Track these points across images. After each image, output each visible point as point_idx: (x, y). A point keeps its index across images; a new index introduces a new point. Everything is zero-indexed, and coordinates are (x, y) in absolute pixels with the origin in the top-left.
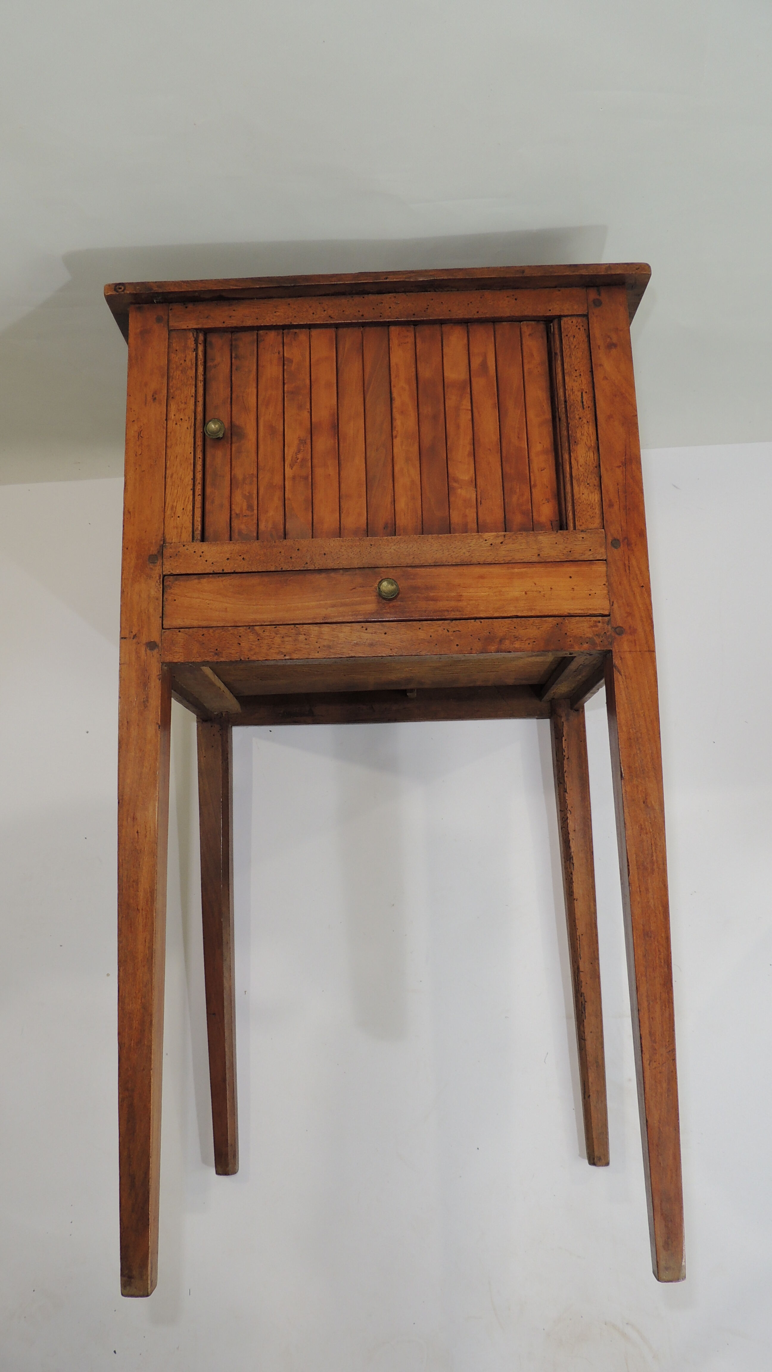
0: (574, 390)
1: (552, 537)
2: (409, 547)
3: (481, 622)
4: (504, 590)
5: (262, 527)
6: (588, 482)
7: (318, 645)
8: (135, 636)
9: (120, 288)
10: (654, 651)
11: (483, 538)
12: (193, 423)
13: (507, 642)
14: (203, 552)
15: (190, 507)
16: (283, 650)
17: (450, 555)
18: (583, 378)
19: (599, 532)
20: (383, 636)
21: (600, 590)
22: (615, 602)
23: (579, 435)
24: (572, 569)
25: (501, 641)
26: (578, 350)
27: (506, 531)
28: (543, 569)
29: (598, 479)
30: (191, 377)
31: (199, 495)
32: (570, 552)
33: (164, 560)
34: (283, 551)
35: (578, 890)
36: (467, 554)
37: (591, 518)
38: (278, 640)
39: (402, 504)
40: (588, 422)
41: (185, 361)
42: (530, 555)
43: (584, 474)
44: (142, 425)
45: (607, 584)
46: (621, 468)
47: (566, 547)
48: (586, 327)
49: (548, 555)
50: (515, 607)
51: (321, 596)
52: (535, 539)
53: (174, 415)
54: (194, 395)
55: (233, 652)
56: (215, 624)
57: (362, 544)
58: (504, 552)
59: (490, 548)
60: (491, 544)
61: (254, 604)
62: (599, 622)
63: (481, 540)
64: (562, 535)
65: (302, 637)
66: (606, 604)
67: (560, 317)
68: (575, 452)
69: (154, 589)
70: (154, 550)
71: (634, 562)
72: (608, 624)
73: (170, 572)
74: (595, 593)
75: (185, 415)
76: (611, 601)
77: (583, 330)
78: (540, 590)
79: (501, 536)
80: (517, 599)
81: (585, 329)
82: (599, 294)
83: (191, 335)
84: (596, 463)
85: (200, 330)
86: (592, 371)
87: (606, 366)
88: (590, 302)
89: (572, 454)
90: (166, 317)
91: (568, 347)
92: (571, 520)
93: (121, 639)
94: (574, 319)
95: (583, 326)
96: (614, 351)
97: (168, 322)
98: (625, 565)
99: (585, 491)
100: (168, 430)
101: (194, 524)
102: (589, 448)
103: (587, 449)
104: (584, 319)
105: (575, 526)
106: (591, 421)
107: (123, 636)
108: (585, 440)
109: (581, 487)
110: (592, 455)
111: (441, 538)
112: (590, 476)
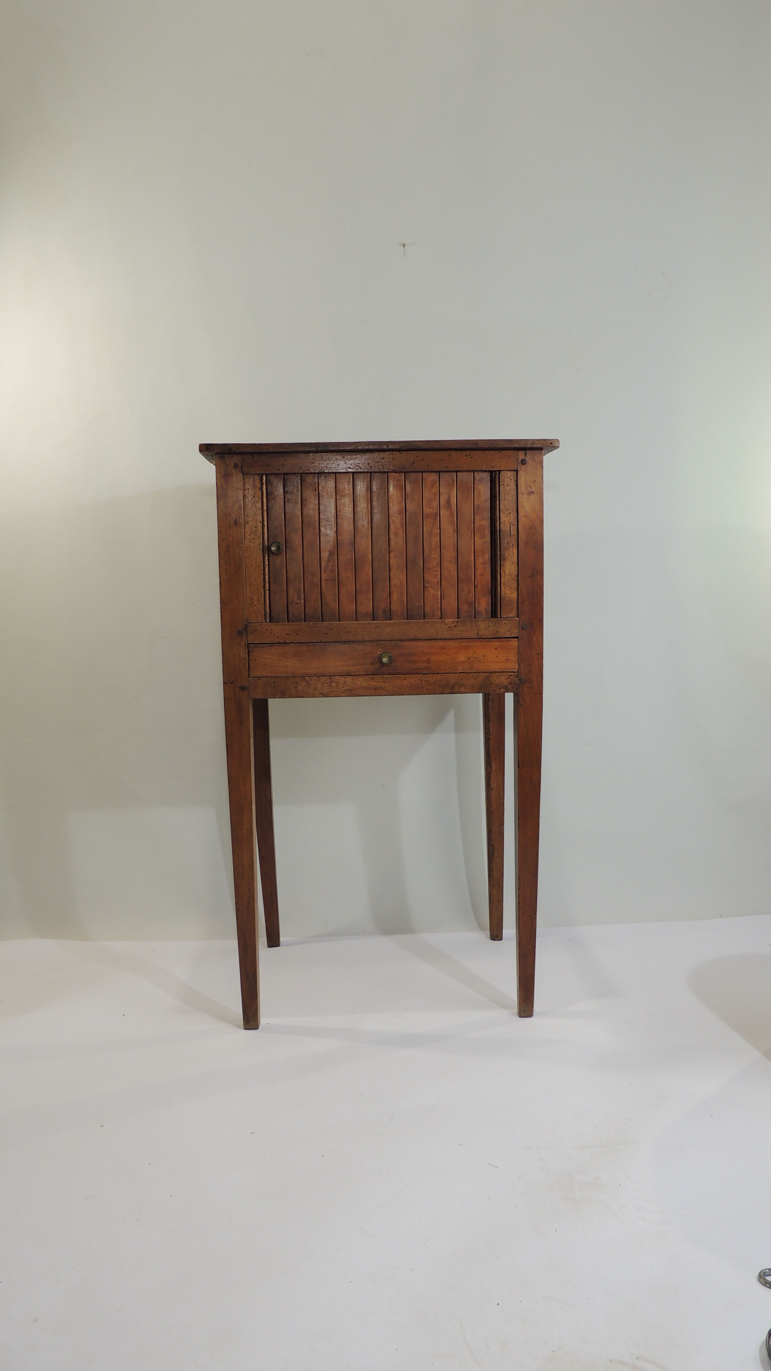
0: (505, 524)
1: (487, 622)
2: (399, 628)
3: (441, 675)
4: (455, 656)
5: (307, 611)
6: (510, 586)
7: (344, 689)
8: (232, 682)
9: (210, 448)
10: (542, 693)
11: (444, 623)
12: (262, 542)
13: (456, 688)
14: (271, 630)
15: (262, 600)
16: (324, 692)
17: (424, 634)
18: (511, 515)
19: (515, 620)
20: (383, 684)
21: (513, 657)
22: (521, 663)
23: (507, 554)
24: (497, 644)
25: (453, 687)
26: (509, 495)
27: (458, 618)
28: (480, 643)
29: (516, 584)
30: (259, 508)
31: (268, 590)
32: (497, 632)
33: (248, 634)
34: (321, 630)
35: (494, 785)
36: (434, 633)
37: (511, 610)
38: (319, 686)
39: (395, 596)
40: (513, 546)
41: (254, 496)
42: (472, 634)
43: (508, 580)
44: (228, 542)
45: (517, 653)
46: (531, 578)
47: (495, 629)
48: (515, 479)
49: (484, 634)
50: (462, 667)
52: (476, 624)
53: (249, 535)
54: (261, 521)
55: (292, 692)
56: (281, 675)
57: (370, 626)
58: (456, 632)
59: (448, 629)
60: (450, 627)
61: (305, 663)
62: (511, 675)
63: (443, 624)
64: (493, 621)
65: (334, 684)
66: (517, 665)
67: (500, 471)
68: (504, 566)
69: (243, 653)
70: (241, 627)
71: (535, 639)
72: (516, 677)
73: (252, 642)
74: (510, 659)
75: (256, 535)
76: (520, 662)
77: (514, 481)
78: (477, 657)
79: (456, 621)
80: (464, 662)
82: (526, 455)
83: (257, 478)
84: (516, 574)
85: (263, 474)
86: (517, 510)
87: (526, 507)
88: (519, 461)
89: (502, 567)
90: (240, 464)
91: (503, 493)
92: (499, 611)
93: (224, 683)
94: (509, 473)
95: (514, 478)
96: (532, 496)
97: (242, 468)
98: (529, 640)
99: (508, 592)
100: (246, 546)
101: (265, 610)
102: (512, 563)
103: (511, 564)
104: (515, 472)
105: (501, 616)
106: (515, 545)
107: (225, 682)
108: (510, 557)
109: (506, 589)
110: (514, 568)
111: (419, 622)
112: (512, 582)
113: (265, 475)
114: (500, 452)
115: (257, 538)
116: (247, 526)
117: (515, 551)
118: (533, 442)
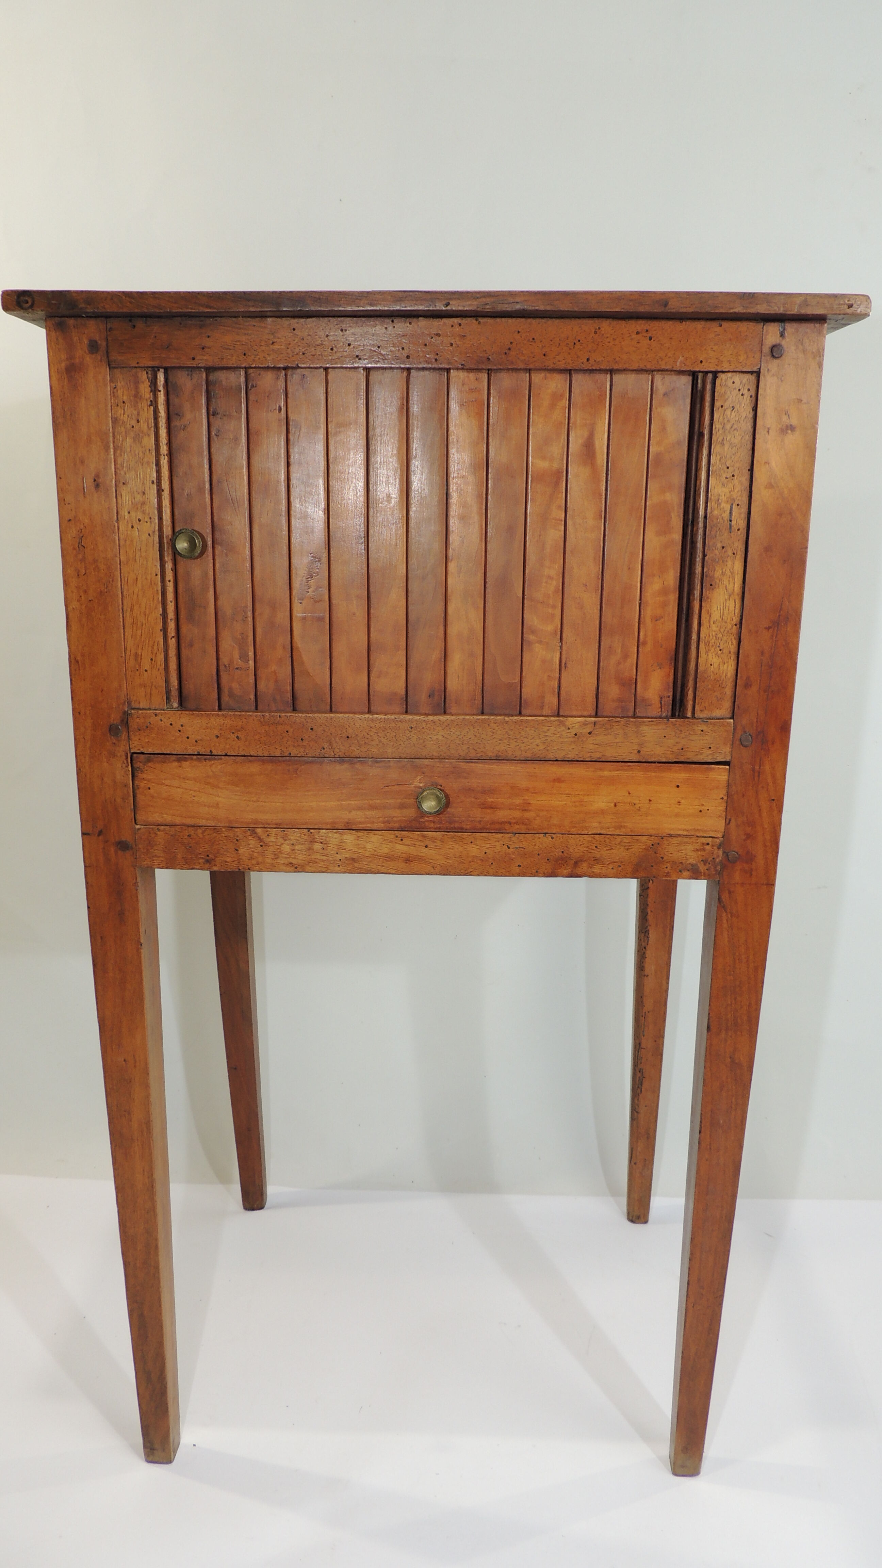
0: (720, 501)
1: (660, 728)
2: (463, 733)
3: (552, 838)
4: (586, 799)
5: (262, 686)
6: (721, 648)
7: (339, 857)
8: (100, 833)
9: (26, 302)
10: (773, 885)
11: (564, 725)
12: (157, 528)
13: (585, 865)
14: (182, 726)
15: (161, 657)
16: (294, 861)
17: (518, 747)
18: (736, 481)
19: (726, 724)
20: (424, 850)
21: (715, 805)
22: (733, 821)
23: (718, 574)
24: (680, 775)
25: (576, 863)
26: (735, 431)
27: (596, 716)
28: (642, 773)
29: (735, 642)
30: (150, 450)
31: (173, 637)
32: (682, 749)
33: (131, 733)
34: (291, 730)
35: (650, 968)
36: (542, 747)
37: (718, 701)
38: (286, 848)
39: (456, 660)
40: (734, 554)
41: (138, 421)
42: (626, 751)
43: (716, 634)
44: (82, 526)
45: (725, 798)
46: (771, 630)
47: (677, 743)
48: (753, 393)
49: (653, 752)
50: (599, 822)
51: (342, 793)
52: (636, 730)
53: (129, 513)
54: (156, 480)
55: (228, 860)
56: (203, 822)
57: (398, 725)
58: (592, 746)
59: (573, 740)
60: (576, 735)
61: (255, 799)
62: (708, 844)
63: (563, 728)
64: (674, 725)
65: (317, 846)
66: (721, 825)
67: (715, 374)
68: (709, 600)
69: (121, 771)
70: (115, 718)
71: (767, 768)
72: (719, 848)
73: (139, 750)
74: (708, 810)
75: (144, 512)
76: (728, 817)
77: (749, 397)
78: (635, 802)
79: (590, 723)
80: (603, 812)
81: (751, 396)
82: (782, 335)
83: (144, 376)
84: (736, 619)
85: (158, 368)
86: (751, 470)
87: (773, 464)
88: (766, 349)
89: (703, 604)
90: (104, 344)
91: (721, 427)
92: (690, 703)
93: (83, 834)
94: (737, 378)
95: (749, 390)
96: (791, 439)
97: (107, 352)
98: (753, 770)
99: (715, 661)
100: (122, 537)
101: (167, 681)
102: (730, 596)
103: (727, 597)
104: (753, 378)
105: (693, 713)
106: (739, 553)
107: (84, 832)
108: (726, 582)
109: (710, 654)
110: (733, 606)
111: (507, 722)
112: (725, 638)
113: (162, 370)
114: (721, 326)
115: (147, 519)
116: (124, 491)
117: (738, 566)
118: (806, 301)
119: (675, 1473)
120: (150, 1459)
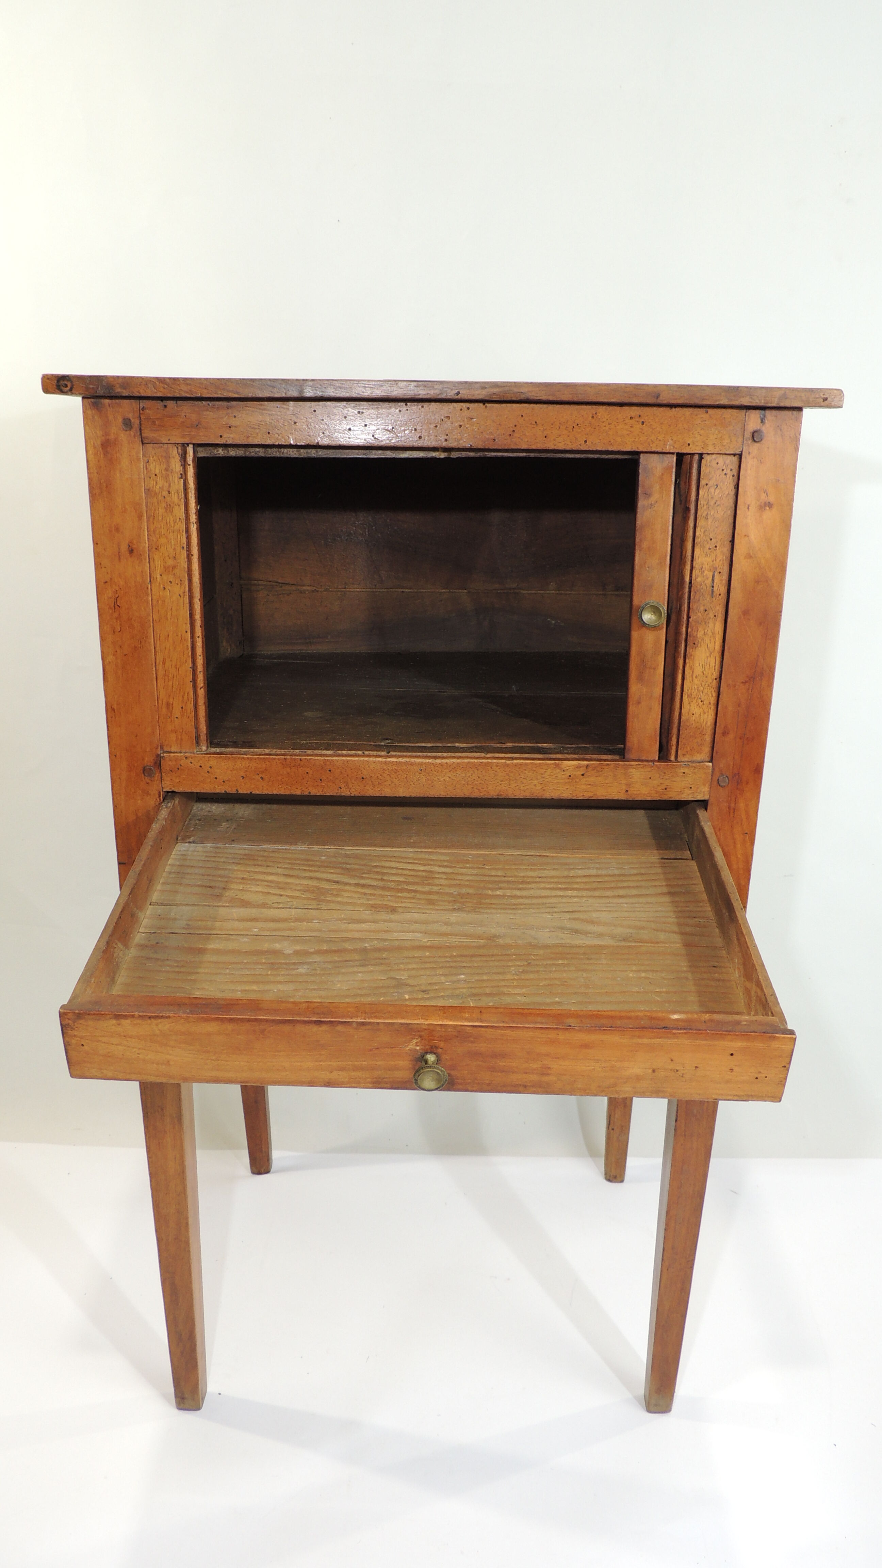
0: (703, 569)
1: (646, 770)
2: (468, 775)
6: (702, 700)
9: (66, 386)
11: (560, 768)
12: (187, 589)
14: (211, 767)
15: (191, 706)
17: (517, 788)
18: (718, 551)
19: (705, 767)
23: (700, 634)
26: (719, 507)
29: (715, 694)
30: (180, 519)
31: (202, 687)
32: (666, 789)
33: (163, 774)
34: (311, 772)
36: (539, 787)
37: (699, 746)
40: (715, 616)
41: (169, 493)
42: (615, 791)
43: (698, 688)
44: (117, 588)
46: (747, 685)
47: (661, 784)
48: (735, 472)
49: (639, 792)
52: (624, 772)
53: (161, 575)
54: (185, 546)
57: (409, 768)
58: (584, 787)
59: (568, 780)
60: (570, 776)
63: (558, 771)
64: (659, 768)
67: (701, 455)
68: (692, 657)
70: (149, 760)
71: (742, 805)
73: (171, 789)
75: (175, 575)
77: (731, 477)
79: (583, 767)
81: (733, 476)
82: (762, 421)
83: (175, 452)
84: (716, 674)
85: (188, 445)
86: (732, 542)
87: (752, 537)
88: (748, 435)
89: (687, 661)
90: (138, 422)
91: (705, 503)
92: (674, 748)
93: (119, 863)
94: (721, 459)
95: (731, 470)
96: (768, 514)
97: (141, 430)
98: (729, 808)
99: (697, 711)
100: (154, 597)
101: (197, 728)
102: (711, 653)
103: (708, 655)
104: (735, 459)
105: (676, 757)
106: (720, 615)
108: (707, 641)
109: (692, 704)
110: (713, 662)
111: (508, 765)
112: (706, 691)
113: (191, 446)
114: (707, 412)
115: (178, 581)
116: (156, 556)
117: (719, 627)
118: (785, 394)
119: (649, 1410)
120: (181, 1407)
